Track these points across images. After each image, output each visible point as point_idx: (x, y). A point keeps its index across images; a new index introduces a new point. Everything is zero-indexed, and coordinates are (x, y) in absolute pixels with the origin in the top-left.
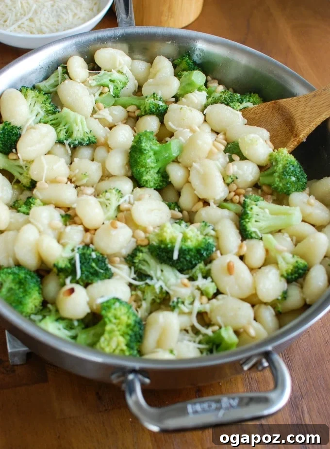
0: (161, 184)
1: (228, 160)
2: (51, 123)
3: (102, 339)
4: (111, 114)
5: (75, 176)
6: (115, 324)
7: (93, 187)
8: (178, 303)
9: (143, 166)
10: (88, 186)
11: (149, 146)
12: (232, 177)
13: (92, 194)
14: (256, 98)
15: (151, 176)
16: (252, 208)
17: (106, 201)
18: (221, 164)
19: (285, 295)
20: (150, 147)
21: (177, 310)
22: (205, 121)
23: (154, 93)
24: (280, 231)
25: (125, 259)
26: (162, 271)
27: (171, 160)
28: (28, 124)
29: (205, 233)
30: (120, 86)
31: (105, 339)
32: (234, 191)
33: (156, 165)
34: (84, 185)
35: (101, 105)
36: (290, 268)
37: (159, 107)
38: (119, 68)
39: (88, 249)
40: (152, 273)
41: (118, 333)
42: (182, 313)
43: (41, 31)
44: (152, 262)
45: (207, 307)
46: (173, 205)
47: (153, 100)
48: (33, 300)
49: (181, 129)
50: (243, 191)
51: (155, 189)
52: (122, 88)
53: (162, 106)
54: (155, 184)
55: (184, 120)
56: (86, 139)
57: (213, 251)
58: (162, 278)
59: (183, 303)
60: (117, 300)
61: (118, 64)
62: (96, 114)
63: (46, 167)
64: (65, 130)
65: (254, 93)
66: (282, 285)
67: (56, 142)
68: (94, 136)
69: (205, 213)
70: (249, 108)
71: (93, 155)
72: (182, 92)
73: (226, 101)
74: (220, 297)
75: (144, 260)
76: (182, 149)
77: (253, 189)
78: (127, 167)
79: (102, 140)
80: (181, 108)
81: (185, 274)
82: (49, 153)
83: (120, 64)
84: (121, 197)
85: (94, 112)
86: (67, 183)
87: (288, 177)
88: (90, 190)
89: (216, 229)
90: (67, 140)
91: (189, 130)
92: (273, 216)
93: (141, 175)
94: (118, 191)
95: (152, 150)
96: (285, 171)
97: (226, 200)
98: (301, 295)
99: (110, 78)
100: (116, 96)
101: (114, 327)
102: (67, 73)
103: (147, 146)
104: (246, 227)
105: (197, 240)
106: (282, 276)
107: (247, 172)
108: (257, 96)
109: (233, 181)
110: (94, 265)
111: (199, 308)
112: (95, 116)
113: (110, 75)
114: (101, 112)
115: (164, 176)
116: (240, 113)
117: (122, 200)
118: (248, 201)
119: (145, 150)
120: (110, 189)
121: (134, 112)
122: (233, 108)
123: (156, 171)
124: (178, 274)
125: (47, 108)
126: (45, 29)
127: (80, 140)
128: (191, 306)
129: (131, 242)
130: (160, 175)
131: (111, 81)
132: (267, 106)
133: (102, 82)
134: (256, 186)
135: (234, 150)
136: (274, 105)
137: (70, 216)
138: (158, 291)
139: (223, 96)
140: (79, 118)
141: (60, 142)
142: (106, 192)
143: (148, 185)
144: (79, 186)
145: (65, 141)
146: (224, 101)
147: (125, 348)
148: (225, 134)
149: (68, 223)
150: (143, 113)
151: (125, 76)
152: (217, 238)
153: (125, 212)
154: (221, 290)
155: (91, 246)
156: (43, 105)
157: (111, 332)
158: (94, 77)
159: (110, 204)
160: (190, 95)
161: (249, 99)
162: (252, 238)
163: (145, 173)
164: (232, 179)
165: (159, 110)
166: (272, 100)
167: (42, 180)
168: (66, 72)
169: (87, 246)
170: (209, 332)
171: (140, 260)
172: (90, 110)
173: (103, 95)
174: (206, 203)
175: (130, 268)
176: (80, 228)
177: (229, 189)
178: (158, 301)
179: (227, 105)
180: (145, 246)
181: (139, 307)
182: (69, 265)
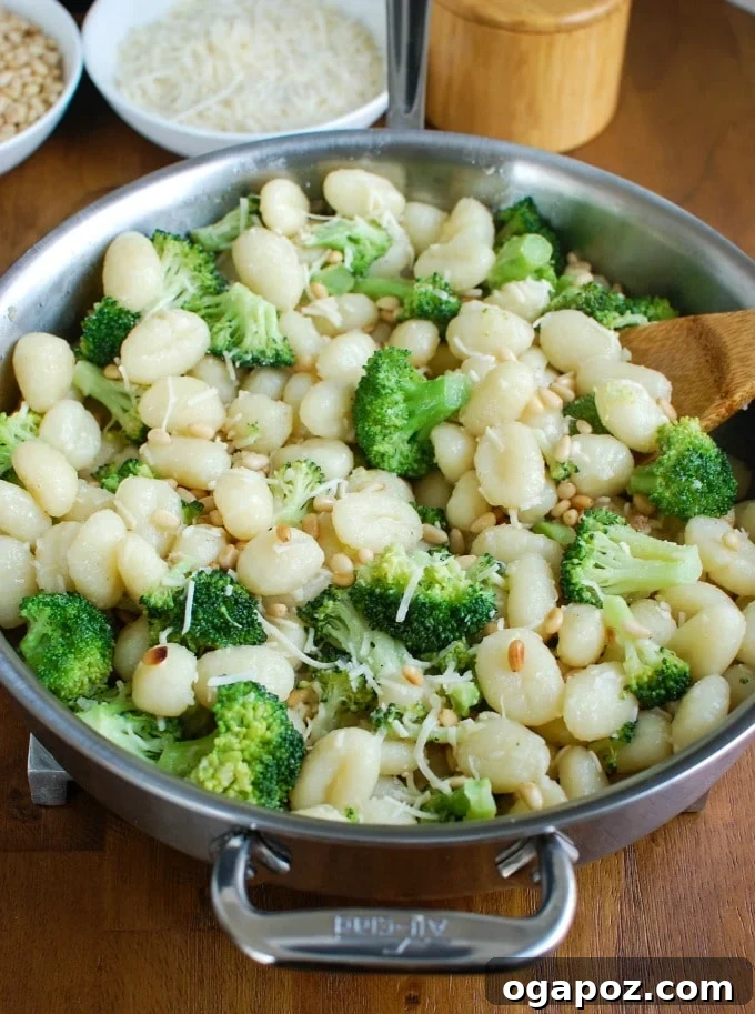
0: (416, 466)
1: (566, 430)
2: (203, 312)
3: (204, 763)
4: (341, 310)
5: (234, 427)
6: (237, 735)
7: (269, 455)
8: (388, 713)
9: (376, 422)
10: (258, 452)
11: (393, 380)
12: (565, 466)
13: (261, 469)
14: (664, 308)
15: (393, 446)
16: (591, 537)
17: (284, 486)
18: (547, 438)
19: (629, 732)
20: (398, 382)
21: (383, 730)
22: (537, 344)
23: (435, 274)
24: (653, 596)
25: (299, 609)
26: (373, 645)
27: (442, 416)
28: (156, 309)
29: (481, 577)
30: (370, 252)
31: (211, 764)
32: (570, 499)
33: (406, 422)
34: (250, 449)
35: (321, 288)
36: (646, 673)
37: (441, 304)
38: (373, 214)
39: (221, 577)
40: (350, 647)
41: (238, 755)
42: (393, 738)
43: (242, 128)
44: (355, 623)
45: (451, 734)
46: (431, 514)
47: (430, 287)
48: (84, 667)
49: (478, 354)
50: (587, 501)
51: (400, 476)
52: (376, 258)
53: (447, 302)
54: (401, 464)
55: (487, 335)
56: (270, 353)
57: (489, 618)
58: (370, 660)
59: (400, 716)
60: (256, 686)
61: (371, 207)
62: (310, 306)
63: (173, 400)
64: (230, 330)
65: (661, 297)
66: (628, 709)
67: (207, 354)
68: (290, 350)
69: (493, 537)
70: (640, 328)
71: (283, 389)
72: (498, 278)
73: (589, 305)
74: (484, 715)
75: (339, 618)
76: (468, 396)
77: (612, 500)
78: (346, 421)
79: (306, 359)
80: (485, 311)
81: (421, 660)
82: (190, 373)
83: (376, 207)
84: (320, 482)
85: (305, 300)
86: (213, 440)
87: (684, 478)
88: (260, 461)
89: (507, 572)
90: (229, 350)
91: (493, 358)
92: (638, 560)
93: (371, 440)
94: (313, 468)
95: (401, 389)
96: (680, 467)
97: (549, 517)
98: (666, 735)
99: (348, 233)
100: (357, 273)
101: (235, 741)
102: (258, 213)
103: (389, 380)
104: (571, 576)
105: (456, 588)
106: (627, 688)
107: (604, 461)
108: (666, 304)
109: (569, 476)
110: (224, 609)
111: (433, 732)
112: (305, 310)
113: (350, 228)
114: (318, 303)
115: (424, 450)
116: (614, 336)
117: (321, 488)
118: (590, 521)
119: (384, 387)
120: (298, 461)
121: (391, 312)
122: (600, 321)
123: (407, 437)
124: (407, 656)
125: (203, 281)
126: (251, 123)
127: (255, 354)
128: (416, 726)
129: (322, 578)
130: (415, 447)
131: (352, 240)
132: (678, 327)
133: (329, 240)
134: (622, 496)
135: (583, 412)
136: (692, 324)
137: (200, 508)
138: (354, 685)
139: (584, 295)
140: (263, 307)
141: (216, 354)
142: (289, 466)
143: (386, 465)
144: (240, 450)
145: (225, 353)
146: (584, 306)
147: (249, 788)
148: (575, 377)
149: (194, 521)
150: (407, 315)
151: (383, 233)
152: (506, 592)
153: (323, 513)
154: (491, 701)
155: (230, 572)
156: (196, 273)
157: (226, 749)
158: (316, 227)
159: (290, 491)
160: (513, 287)
161: (647, 308)
162: (581, 601)
163: (379, 438)
164: (565, 470)
165: (441, 311)
166: (690, 314)
167: (160, 427)
168: (256, 211)
169: (223, 571)
170: (444, 786)
171: (327, 616)
172: (295, 295)
173: (330, 269)
174: (503, 517)
175: (306, 630)
176: (216, 532)
177: (558, 493)
178: (353, 707)
179: (591, 314)
180: (343, 588)
181: (312, 716)
182: (172, 604)
